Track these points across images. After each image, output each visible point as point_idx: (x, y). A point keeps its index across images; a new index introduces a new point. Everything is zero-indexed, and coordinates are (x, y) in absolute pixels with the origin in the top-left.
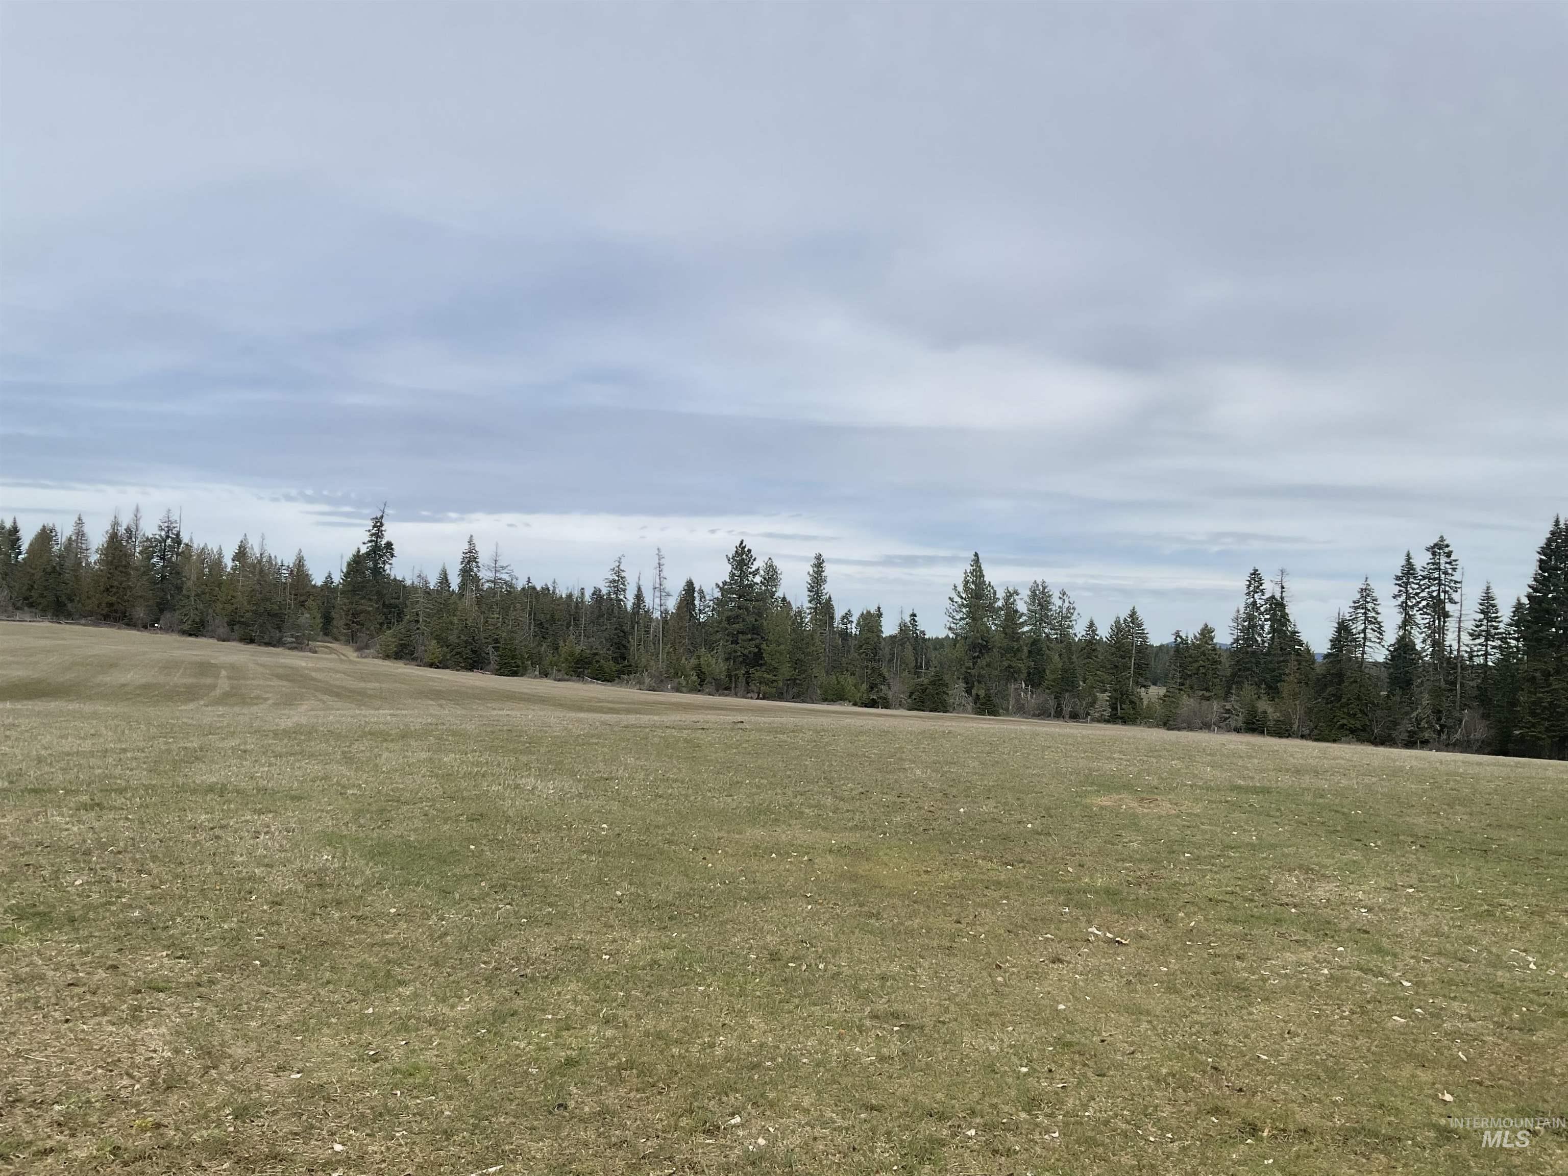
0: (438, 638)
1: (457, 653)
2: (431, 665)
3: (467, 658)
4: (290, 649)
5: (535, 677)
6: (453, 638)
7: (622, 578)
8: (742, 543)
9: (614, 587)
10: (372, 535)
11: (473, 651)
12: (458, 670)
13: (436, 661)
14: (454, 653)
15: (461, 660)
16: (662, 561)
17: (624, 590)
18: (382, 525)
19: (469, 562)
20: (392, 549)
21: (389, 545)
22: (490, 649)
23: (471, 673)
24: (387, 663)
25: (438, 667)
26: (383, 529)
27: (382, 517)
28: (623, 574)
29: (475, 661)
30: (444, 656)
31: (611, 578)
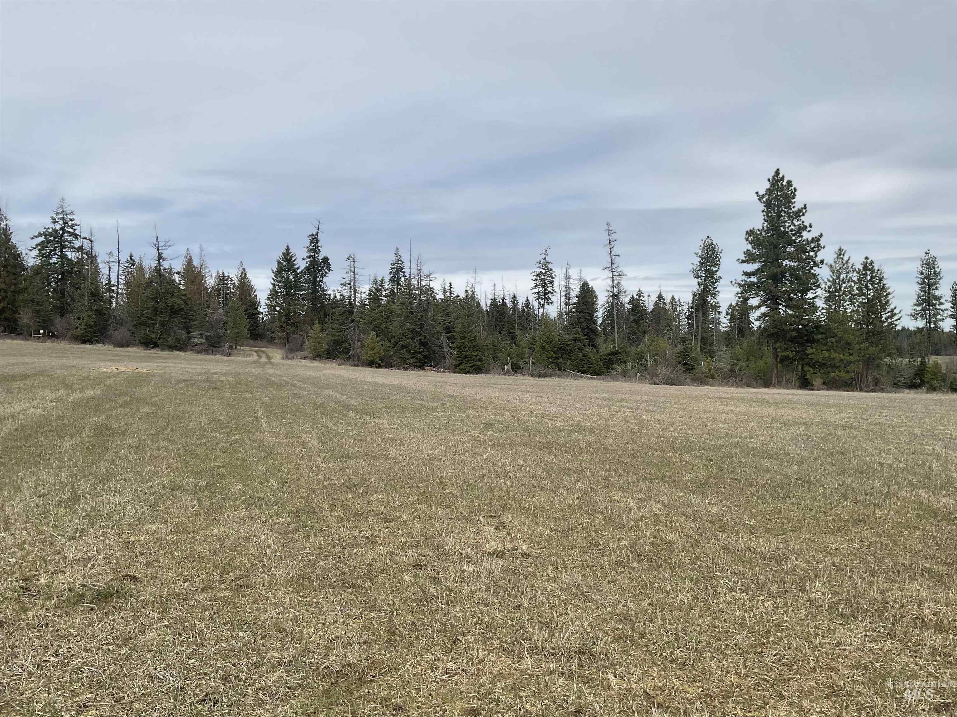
0: (379, 331)
1: (403, 347)
2: (371, 364)
3: (416, 352)
4: (199, 352)
5: (507, 373)
6: (395, 328)
7: (549, 270)
8: (777, 172)
9: (541, 280)
10: (309, 251)
11: (421, 343)
12: (405, 369)
13: (377, 358)
14: (398, 347)
15: (407, 355)
16: (613, 237)
17: (552, 282)
18: (318, 241)
19: (396, 273)
20: (329, 264)
21: (326, 260)
22: (443, 338)
23: (422, 372)
24: (316, 364)
25: (379, 366)
26: (319, 245)
27: (317, 233)
28: (550, 266)
29: (425, 357)
30: (386, 351)
31: (539, 270)
